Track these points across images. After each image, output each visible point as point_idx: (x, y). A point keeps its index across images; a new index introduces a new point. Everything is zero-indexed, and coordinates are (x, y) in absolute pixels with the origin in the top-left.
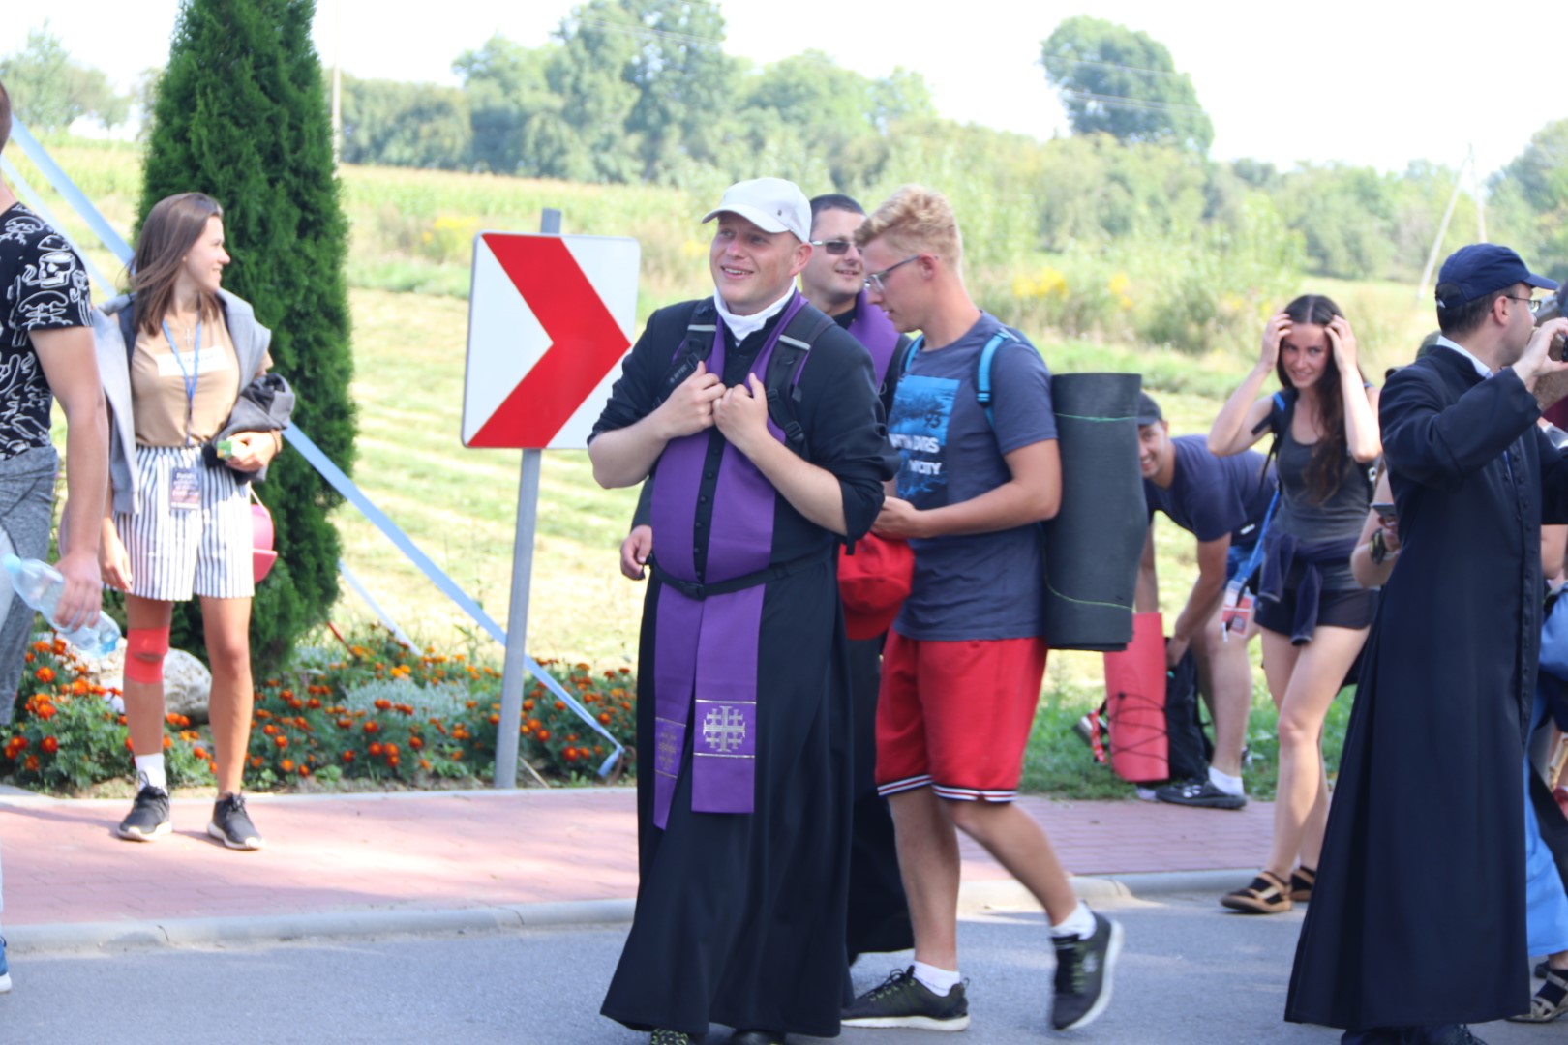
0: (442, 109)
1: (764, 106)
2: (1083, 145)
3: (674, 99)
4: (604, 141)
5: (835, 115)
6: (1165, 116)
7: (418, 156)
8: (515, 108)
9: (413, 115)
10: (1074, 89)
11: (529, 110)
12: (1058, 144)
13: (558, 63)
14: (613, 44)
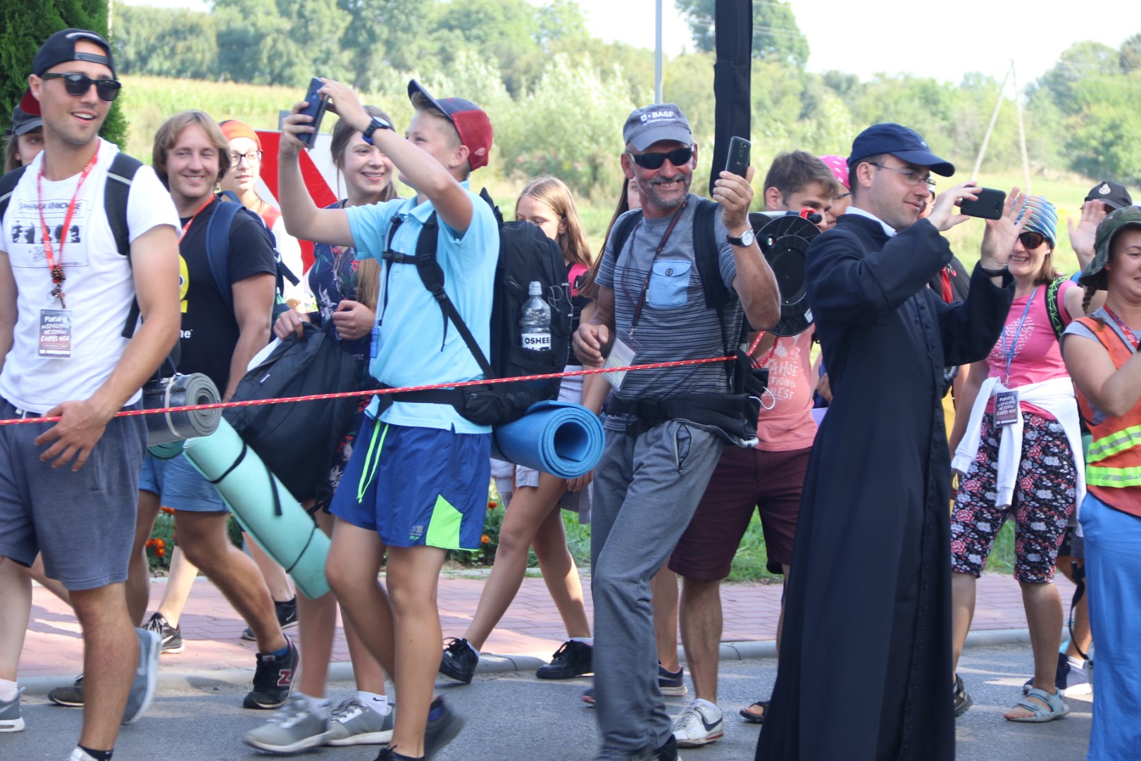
0: (194, 30)
1: (451, 28)
3: (379, 22)
4: (323, 56)
5: (508, 36)
6: (770, 38)
7: (175, 67)
8: (252, 30)
9: (171, 35)
10: (698, 16)
11: (263, 31)
12: (685, 60)
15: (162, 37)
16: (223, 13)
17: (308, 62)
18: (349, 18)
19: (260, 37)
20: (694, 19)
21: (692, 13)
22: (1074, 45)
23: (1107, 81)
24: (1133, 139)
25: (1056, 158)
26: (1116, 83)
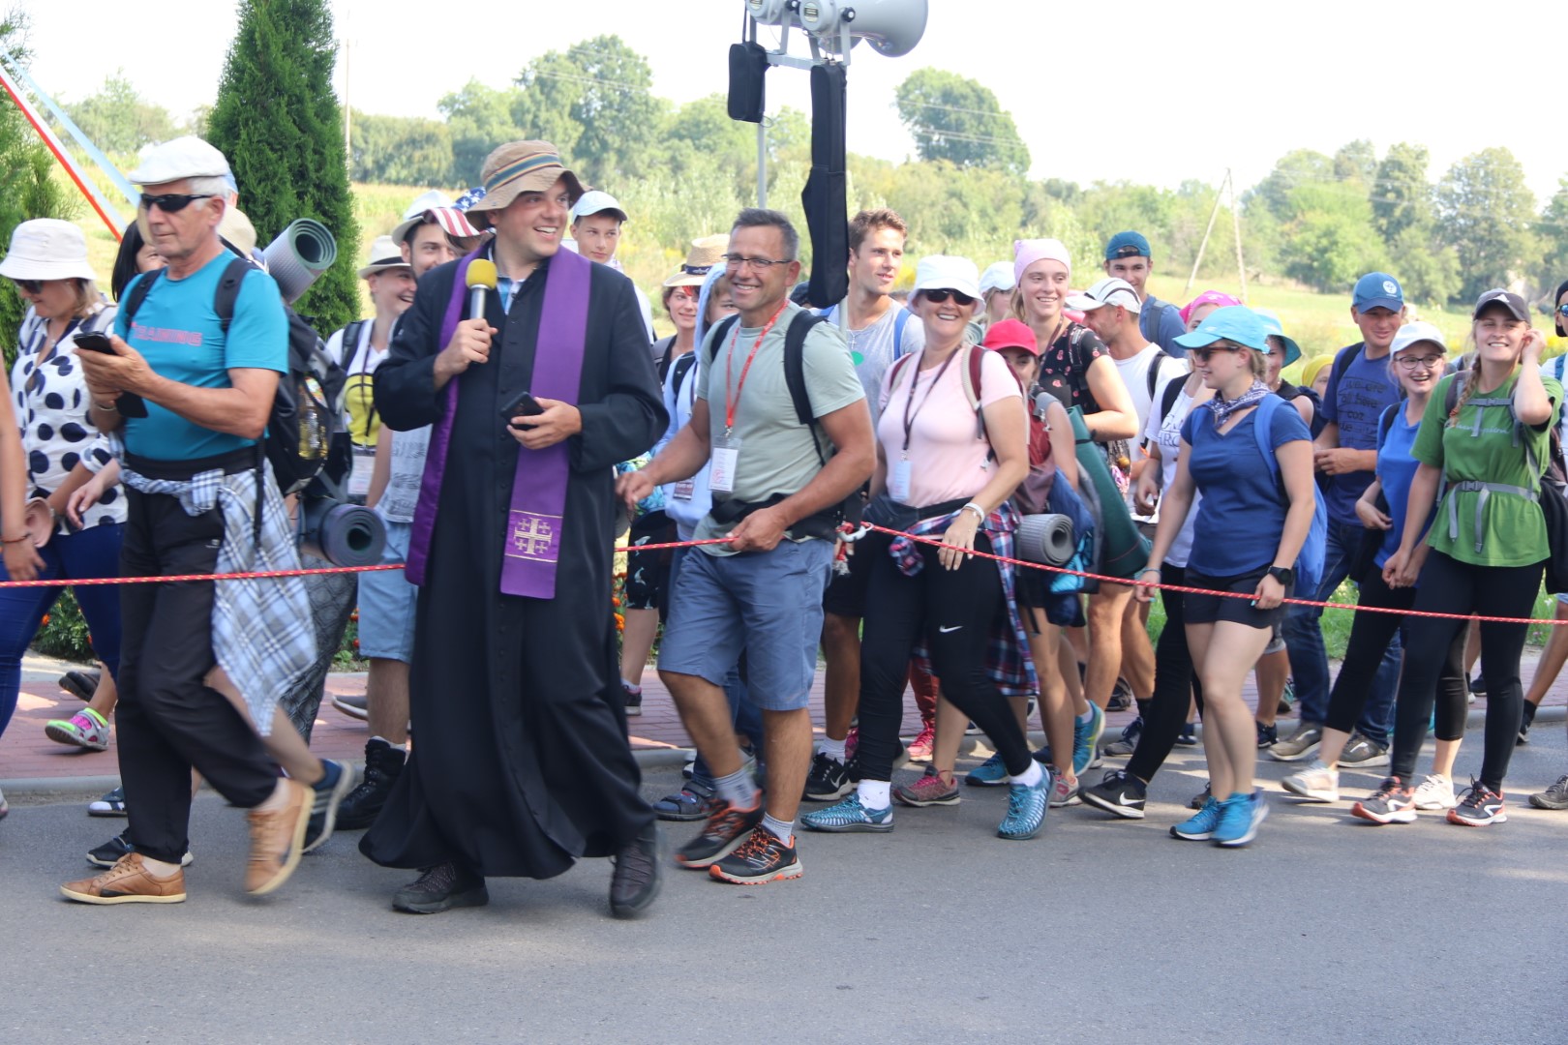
0: (430, 139)
1: (681, 138)
2: (928, 169)
3: (612, 132)
5: (736, 145)
6: (992, 147)
7: (412, 176)
8: (487, 138)
9: (408, 144)
10: (922, 124)
11: (498, 140)
12: (909, 168)
13: (521, 104)
14: (563, 89)
15: (399, 147)
16: (459, 123)
18: (582, 129)
20: (918, 129)
21: (916, 123)
22: (1289, 153)
23: (1322, 188)
24: (1348, 245)
25: (1271, 264)
26: (1330, 190)
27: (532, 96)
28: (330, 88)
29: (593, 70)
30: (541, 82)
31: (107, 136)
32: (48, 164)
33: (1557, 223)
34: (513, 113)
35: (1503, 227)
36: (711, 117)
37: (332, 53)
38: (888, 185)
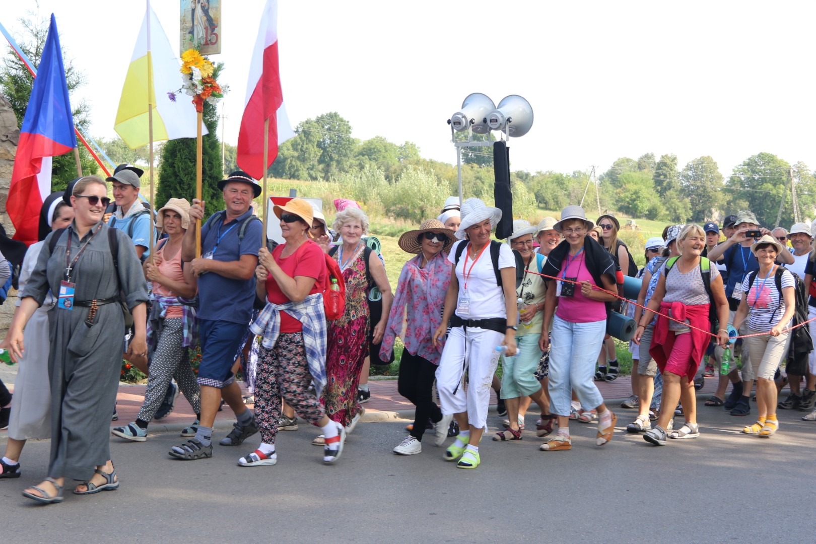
1: (363, 155)
2: (467, 168)
3: (334, 153)
4: (311, 167)
5: (387, 158)
10: (464, 149)
11: (287, 157)
12: (459, 167)
13: (296, 141)
14: (314, 135)
17: (305, 169)
18: (322, 151)
19: (285, 159)
22: (619, 159)
23: (633, 174)
25: (612, 206)
26: (636, 175)
27: (300, 138)
28: (215, 136)
29: (326, 127)
30: (304, 131)
31: (122, 156)
32: (96, 168)
33: (733, 187)
34: (293, 145)
35: (709, 190)
36: (376, 146)
37: (216, 121)
38: (450, 174)
